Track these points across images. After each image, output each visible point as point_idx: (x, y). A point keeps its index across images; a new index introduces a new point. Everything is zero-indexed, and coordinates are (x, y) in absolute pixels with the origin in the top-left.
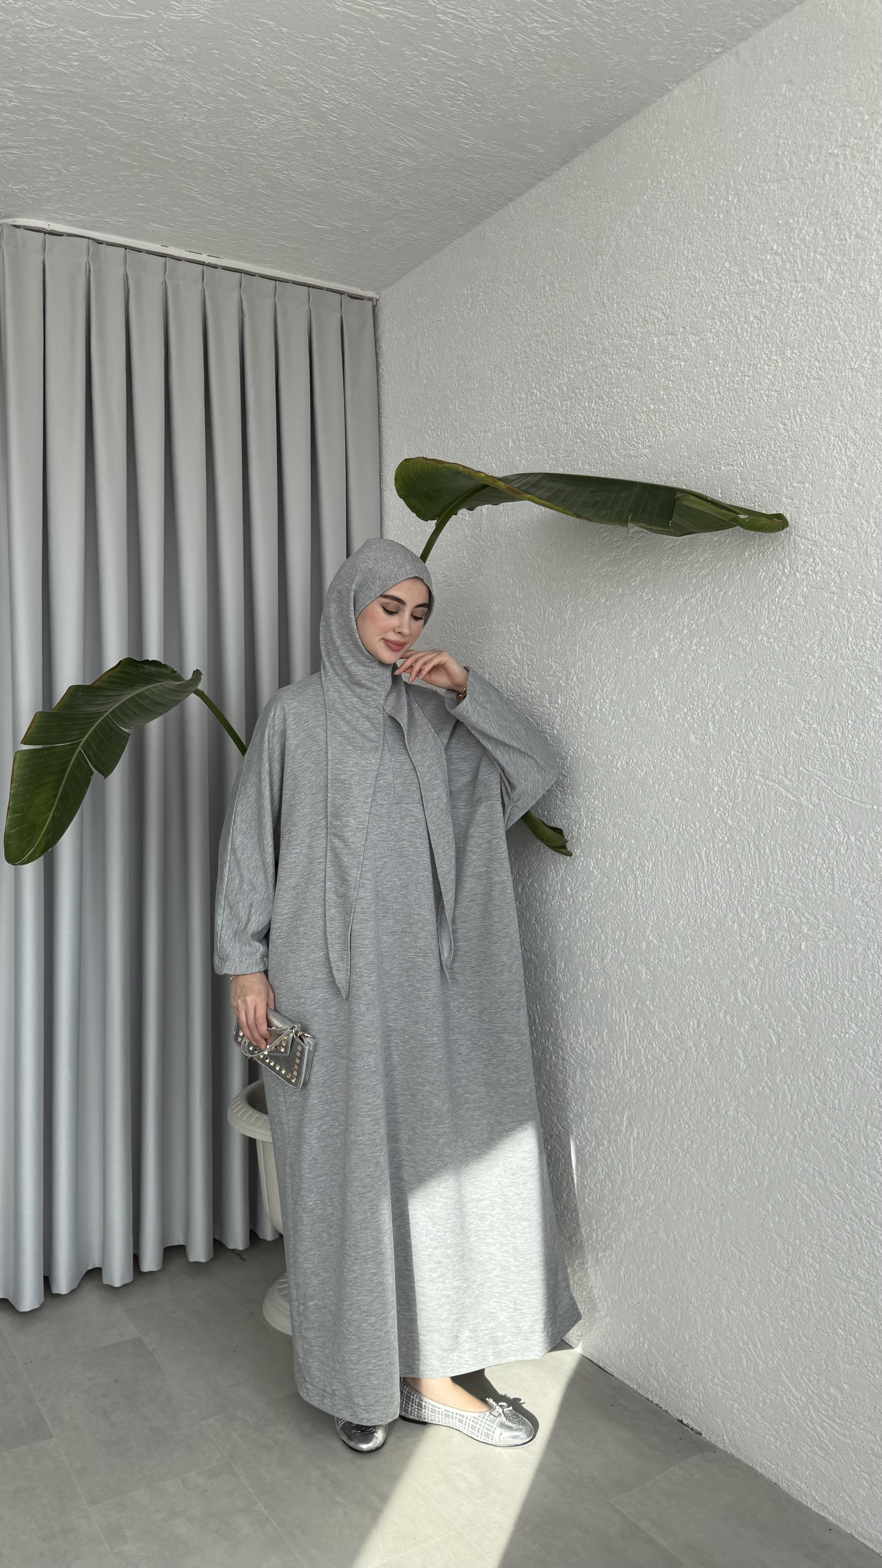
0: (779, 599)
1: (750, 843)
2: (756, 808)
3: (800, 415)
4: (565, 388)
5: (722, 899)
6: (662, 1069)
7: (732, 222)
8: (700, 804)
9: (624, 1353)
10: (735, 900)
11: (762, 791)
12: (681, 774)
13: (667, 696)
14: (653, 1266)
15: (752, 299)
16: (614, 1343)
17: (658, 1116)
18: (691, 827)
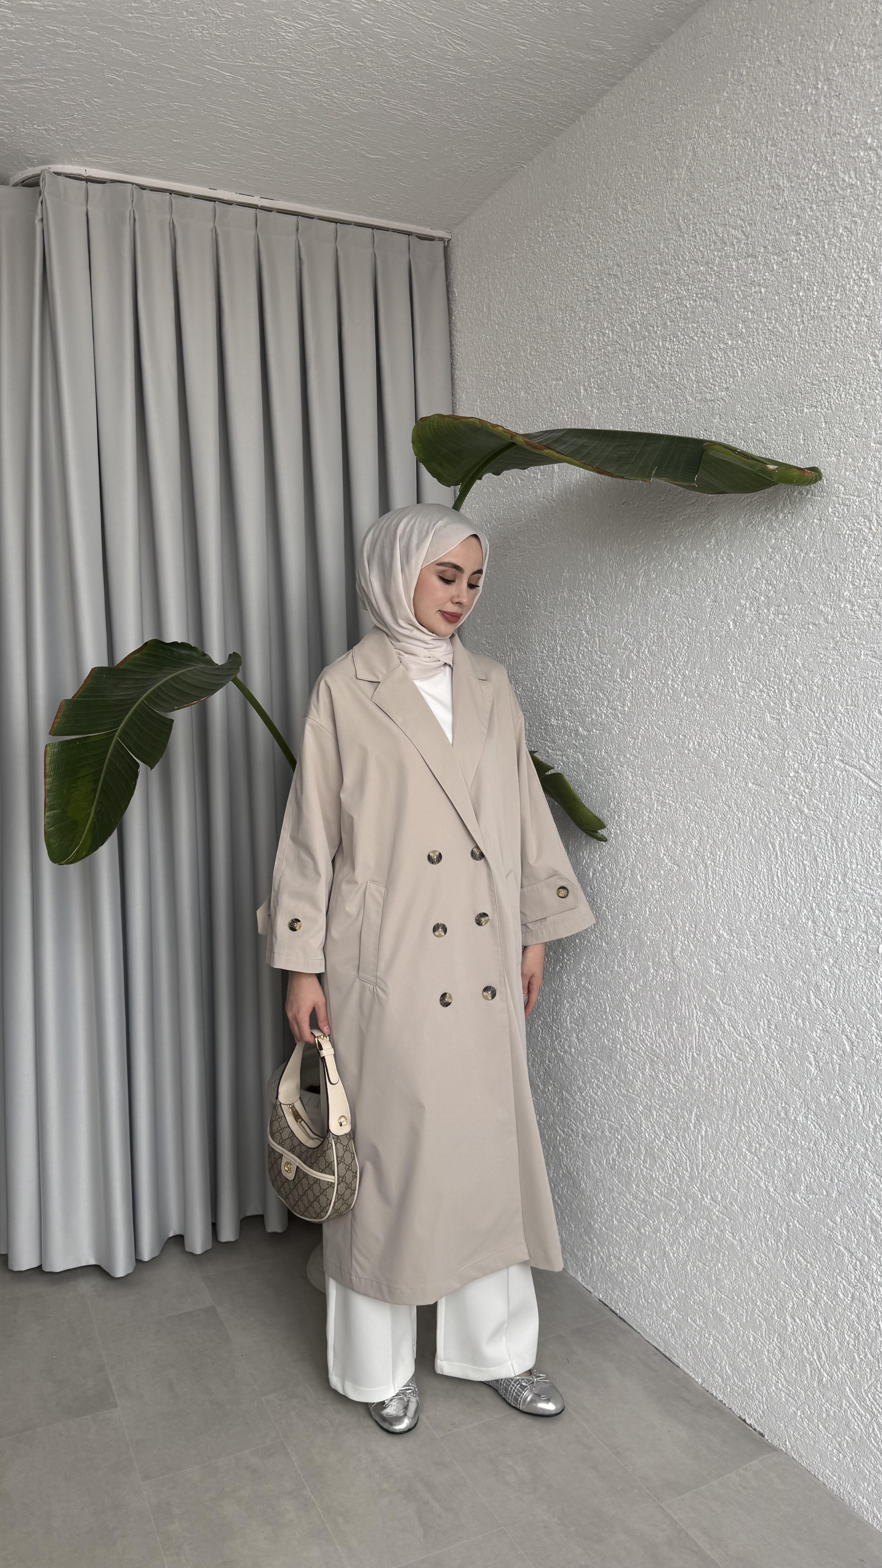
1: (827, 834)
2: (834, 796)
4: (638, 326)
5: (796, 894)
6: (732, 1069)
7: (821, 114)
8: (775, 790)
9: (690, 1346)
10: (810, 896)
11: (841, 777)
12: (755, 757)
13: (742, 670)
14: (719, 1265)
15: (842, 206)
16: (680, 1335)
17: (727, 1115)
18: (765, 815)
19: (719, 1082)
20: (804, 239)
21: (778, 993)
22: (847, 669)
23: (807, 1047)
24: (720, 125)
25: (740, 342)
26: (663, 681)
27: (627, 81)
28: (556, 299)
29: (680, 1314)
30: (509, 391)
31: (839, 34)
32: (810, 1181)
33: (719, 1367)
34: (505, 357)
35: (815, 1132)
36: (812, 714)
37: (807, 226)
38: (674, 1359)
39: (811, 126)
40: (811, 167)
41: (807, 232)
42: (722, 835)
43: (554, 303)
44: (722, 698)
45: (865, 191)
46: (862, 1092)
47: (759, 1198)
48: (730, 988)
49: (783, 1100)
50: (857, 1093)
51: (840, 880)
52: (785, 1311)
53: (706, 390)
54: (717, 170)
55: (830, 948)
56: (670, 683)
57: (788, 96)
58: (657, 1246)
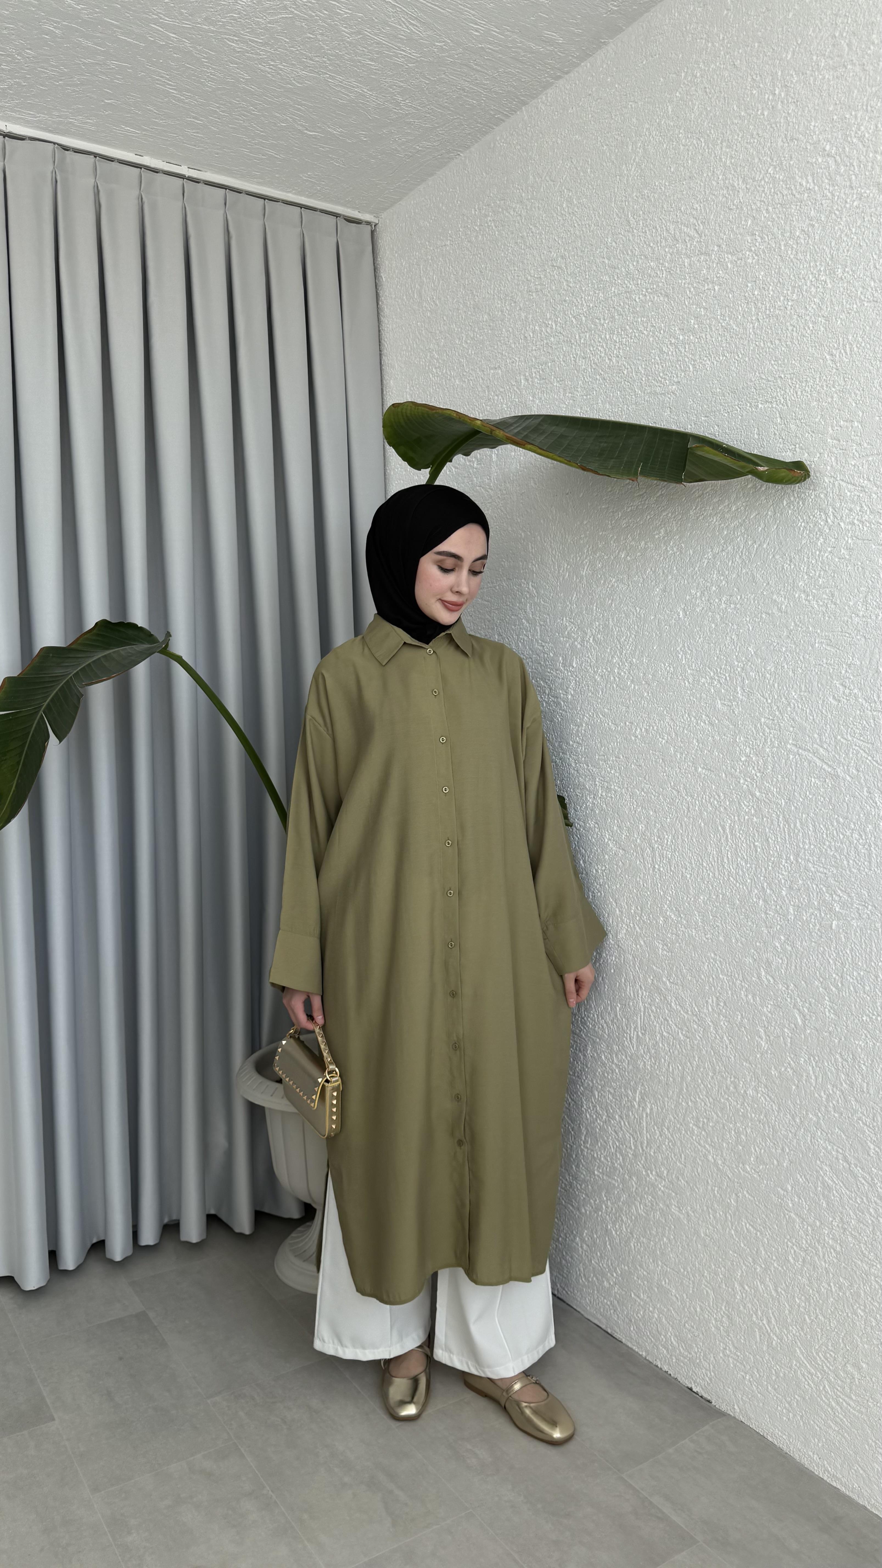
0: (820, 552)
1: (779, 816)
2: (786, 779)
3: (850, 344)
4: (583, 318)
5: (747, 875)
6: (678, 1047)
7: (778, 120)
8: (725, 774)
9: (633, 1321)
10: (761, 875)
11: (794, 761)
12: (705, 743)
13: (692, 659)
14: (665, 1239)
15: (799, 210)
16: (623, 1311)
17: (673, 1092)
18: (715, 799)
19: (665, 1060)
20: (759, 240)
21: (728, 971)
22: (801, 657)
23: (757, 1022)
24: (672, 124)
25: (692, 337)
26: (609, 669)
27: (573, 75)
28: (494, 289)
29: (622, 1290)
30: (442, 378)
31: (798, 43)
32: (760, 1153)
33: (664, 1340)
34: (437, 345)
35: (765, 1104)
36: (765, 700)
37: (762, 227)
38: (616, 1334)
39: (767, 131)
40: (767, 171)
41: (762, 233)
42: (670, 819)
43: (492, 292)
44: (671, 685)
45: (823, 196)
46: (814, 1063)
47: (706, 1171)
48: (677, 967)
49: (732, 1074)
50: (809, 1064)
51: (792, 860)
52: (733, 1280)
53: (656, 383)
54: (669, 168)
55: (781, 926)
56: (616, 671)
57: (743, 100)
58: (598, 1225)
